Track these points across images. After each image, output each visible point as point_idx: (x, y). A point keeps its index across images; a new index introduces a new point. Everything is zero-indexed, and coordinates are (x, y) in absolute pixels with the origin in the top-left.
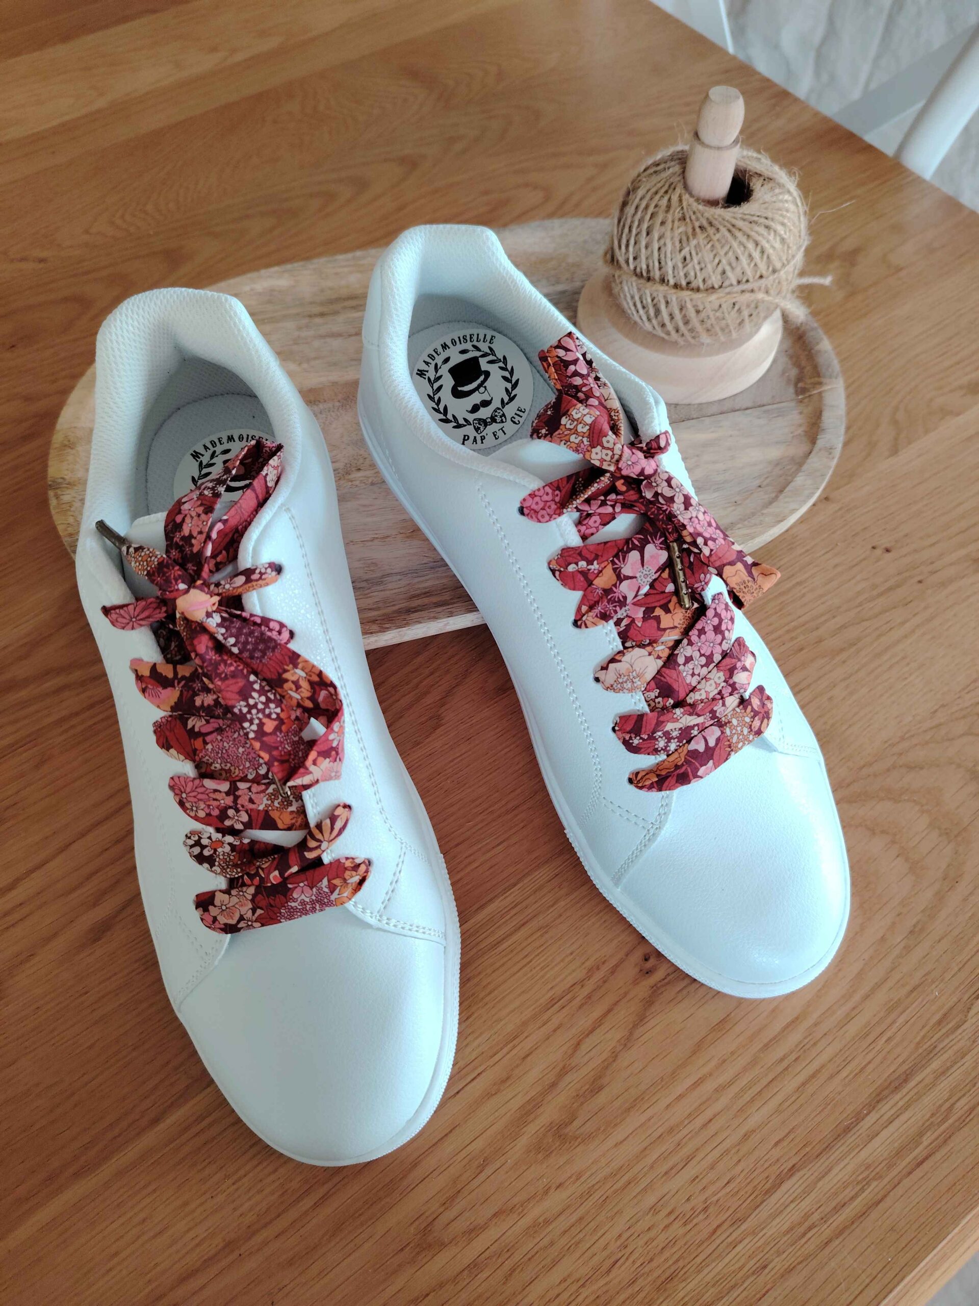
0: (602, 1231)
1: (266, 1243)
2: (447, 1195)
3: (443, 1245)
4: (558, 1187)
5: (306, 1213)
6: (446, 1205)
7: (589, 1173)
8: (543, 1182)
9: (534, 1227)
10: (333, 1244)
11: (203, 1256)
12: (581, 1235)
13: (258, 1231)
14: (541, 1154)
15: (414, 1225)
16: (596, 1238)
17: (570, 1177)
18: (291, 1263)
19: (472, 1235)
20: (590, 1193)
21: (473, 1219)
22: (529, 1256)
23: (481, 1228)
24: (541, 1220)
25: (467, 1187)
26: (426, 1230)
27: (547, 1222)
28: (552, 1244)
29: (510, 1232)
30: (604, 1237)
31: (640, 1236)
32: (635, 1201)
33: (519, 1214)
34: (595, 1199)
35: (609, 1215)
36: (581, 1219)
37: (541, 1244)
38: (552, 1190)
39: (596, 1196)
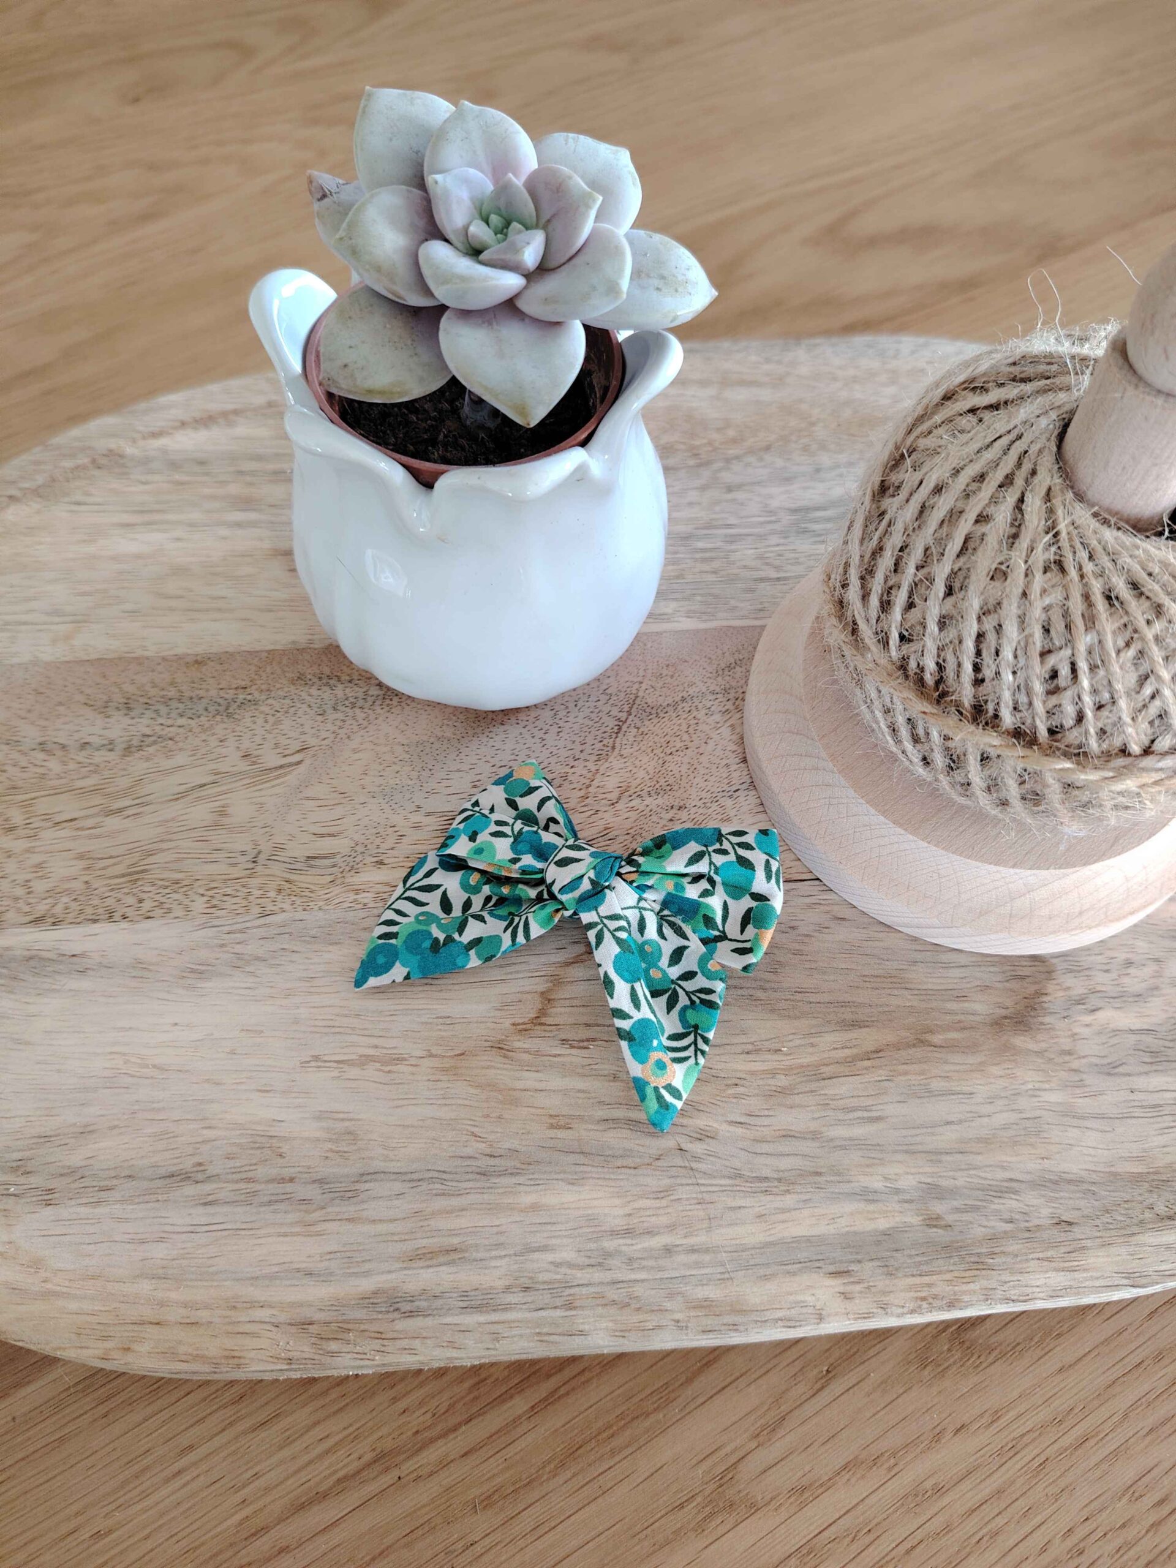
0: (1039, 1519)
1: (444, 1464)
2: (763, 1421)
3: (754, 1508)
4: (958, 1430)
5: (516, 1421)
6: (761, 1439)
7: (1012, 1414)
8: (933, 1418)
9: (916, 1495)
10: (560, 1479)
11: (335, 1472)
12: (1000, 1521)
13: (432, 1441)
14: (929, 1368)
15: (705, 1466)
16: (1028, 1529)
17: (982, 1415)
18: (487, 1502)
19: (806, 1495)
20: (1013, 1449)
21: (807, 1468)
22: (907, 1545)
23: (821, 1485)
24: (928, 1485)
25: (796, 1413)
26: (725, 1478)
27: (939, 1490)
28: (948, 1528)
29: (873, 1499)
30: (1043, 1528)
31: (1108, 1536)
32: (1098, 1473)
33: (890, 1469)
34: (1026, 1460)
35: (1051, 1490)
36: (999, 1492)
37: (931, 1527)
38: (948, 1435)
39: (1028, 1454)
